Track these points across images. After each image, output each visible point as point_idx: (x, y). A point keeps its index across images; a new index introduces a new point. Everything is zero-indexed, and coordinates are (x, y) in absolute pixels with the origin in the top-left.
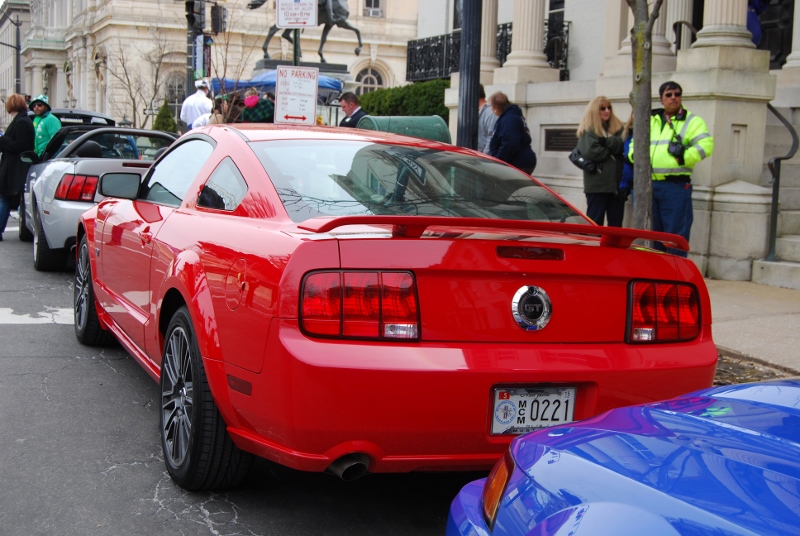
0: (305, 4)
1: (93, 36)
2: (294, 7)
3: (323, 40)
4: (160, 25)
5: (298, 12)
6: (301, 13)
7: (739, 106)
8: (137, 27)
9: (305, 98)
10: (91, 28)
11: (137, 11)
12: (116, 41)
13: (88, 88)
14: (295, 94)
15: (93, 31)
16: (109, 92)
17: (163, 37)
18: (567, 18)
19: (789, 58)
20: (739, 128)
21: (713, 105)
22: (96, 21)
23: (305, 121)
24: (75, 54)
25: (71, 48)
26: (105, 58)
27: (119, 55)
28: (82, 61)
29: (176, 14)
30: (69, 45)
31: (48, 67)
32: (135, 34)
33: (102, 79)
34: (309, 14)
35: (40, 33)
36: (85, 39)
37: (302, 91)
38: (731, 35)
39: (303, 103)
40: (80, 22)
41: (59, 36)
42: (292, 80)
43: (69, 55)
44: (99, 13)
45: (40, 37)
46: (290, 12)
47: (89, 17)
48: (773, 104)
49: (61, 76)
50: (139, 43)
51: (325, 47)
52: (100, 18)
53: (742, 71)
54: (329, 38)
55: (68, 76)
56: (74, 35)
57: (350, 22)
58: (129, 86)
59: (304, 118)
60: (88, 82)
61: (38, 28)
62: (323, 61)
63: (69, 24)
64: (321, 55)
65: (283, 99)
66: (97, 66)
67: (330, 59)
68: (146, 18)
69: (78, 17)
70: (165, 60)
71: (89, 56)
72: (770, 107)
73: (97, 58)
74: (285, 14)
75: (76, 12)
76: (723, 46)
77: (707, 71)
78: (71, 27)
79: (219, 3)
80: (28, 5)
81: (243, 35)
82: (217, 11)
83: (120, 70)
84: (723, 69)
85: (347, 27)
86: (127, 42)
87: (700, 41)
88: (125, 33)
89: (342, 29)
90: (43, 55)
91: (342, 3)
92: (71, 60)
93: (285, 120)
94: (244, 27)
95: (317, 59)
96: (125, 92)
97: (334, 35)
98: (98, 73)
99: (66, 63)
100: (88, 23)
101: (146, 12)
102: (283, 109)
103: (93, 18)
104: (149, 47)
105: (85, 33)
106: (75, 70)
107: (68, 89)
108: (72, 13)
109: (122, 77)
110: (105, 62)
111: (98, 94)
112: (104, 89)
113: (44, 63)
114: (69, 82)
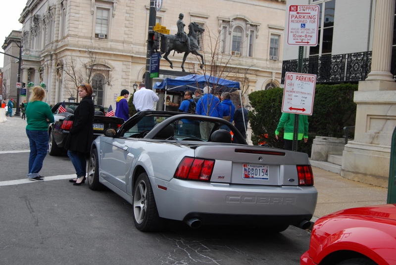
0: (309, 29)
1: (56, 54)
2: (300, 31)
4: (92, 50)
5: (303, 35)
6: (306, 36)
8: (80, 51)
9: (305, 96)
10: (55, 50)
11: (80, 43)
12: (69, 57)
13: (52, 80)
14: (298, 92)
15: (57, 52)
16: (63, 83)
17: (94, 56)
22: (58, 47)
23: (304, 112)
24: (46, 63)
25: (43, 60)
26: (63, 65)
27: (71, 65)
28: (49, 66)
29: (99, 45)
30: (42, 59)
31: (31, 69)
32: (78, 54)
33: (60, 76)
34: (311, 37)
35: (28, 52)
36: (51, 56)
37: (303, 91)
39: (304, 99)
40: (50, 47)
41: (37, 54)
42: (296, 82)
43: (42, 63)
44: (60, 43)
45: (27, 54)
46: (297, 34)
47: (54, 45)
49: (37, 74)
50: (82, 59)
52: (60, 46)
55: (41, 74)
56: (46, 54)
58: (75, 80)
59: (304, 110)
60: (52, 77)
61: (27, 50)
62: (183, 70)
63: (42, 49)
65: (289, 95)
66: (58, 69)
68: (85, 47)
69: (49, 45)
70: (94, 68)
71: (54, 64)
73: (58, 66)
74: (294, 36)
75: (47, 43)
78: (43, 50)
80: (20, 39)
81: (132, 57)
83: (71, 72)
86: (75, 58)
88: (74, 54)
90: (29, 63)
92: (43, 66)
93: (290, 111)
94: (133, 53)
96: (73, 83)
98: (58, 73)
99: (40, 68)
100: (53, 48)
101: (85, 43)
102: (288, 102)
103: (56, 46)
104: (87, 61)
105: (52, 53)
106: (45, 71)
107: (40, 80)
108: (44, 43)
109: (72, 75)
110: (62, 68)
111: (57, 83)
112: (61, 81)
113: (29, 67)
114: (41, 77)
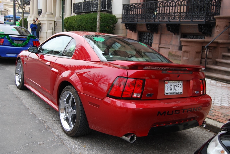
7: (51, 21)
20: (51, 24)
53: (50, 17)
72: (55, 21)
77: (46, 17)
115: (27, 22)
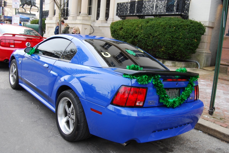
3: (31, 8)
7: (85, 25)
18: (69, 9)
19: (99, 18)
20: (86, 29)
21: (81, 25)
38: (85, 14)
39: (17, 21)
48: (92, 25)
51: (31, 10)
53: (86, 20)
54: (32, 8)
57: (36, 5)
59: (17, 24)
62: (30, 13)
64: (30, 12)
67: (32, 13)
72: (91, 26)
76: (83, 16)
77: (80, 20)
79: (5, 1)
82: (5, 2)
84: (83, 20)
85: (36, 6)
87: (80, 15)
89: (35, 7)
91: (34, 1)
95: (29, 13)
97: (33, 7)
115: (45, 24)
